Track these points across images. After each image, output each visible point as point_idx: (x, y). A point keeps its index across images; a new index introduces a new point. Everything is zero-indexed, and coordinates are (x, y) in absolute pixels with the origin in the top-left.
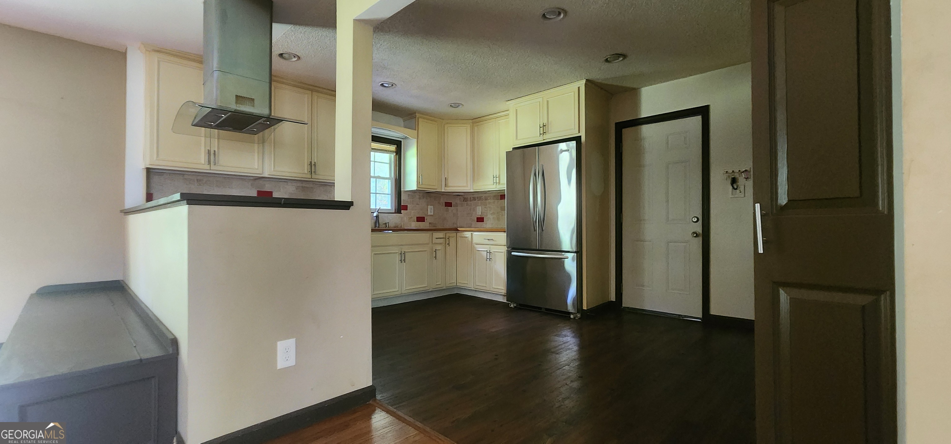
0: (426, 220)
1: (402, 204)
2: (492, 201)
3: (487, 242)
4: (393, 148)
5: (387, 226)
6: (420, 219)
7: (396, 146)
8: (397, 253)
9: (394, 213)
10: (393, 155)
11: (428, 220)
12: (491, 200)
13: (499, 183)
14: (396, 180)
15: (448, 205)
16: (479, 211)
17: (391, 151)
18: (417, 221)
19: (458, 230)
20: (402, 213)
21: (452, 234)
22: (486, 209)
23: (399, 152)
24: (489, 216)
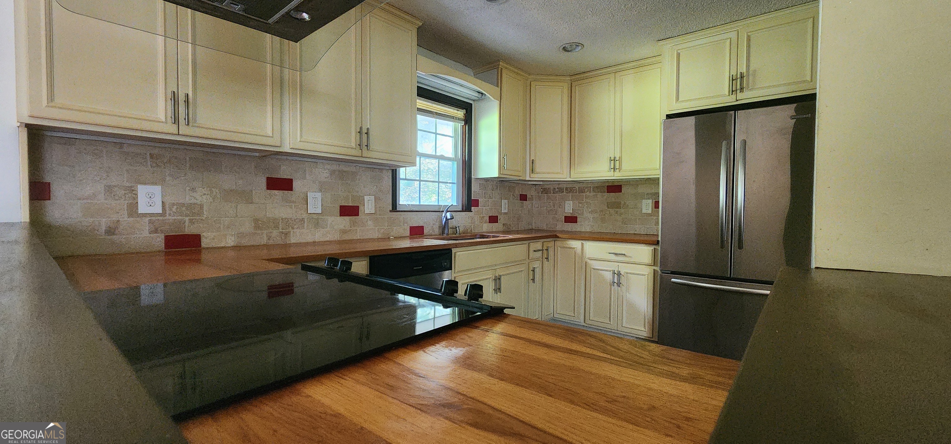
0: (500, 220)
1: (472, 198)
2: (592, 194)
3: (613, 257)
4: (460, 113)
5: (457, 232)
6: (493, 219)
7: (465, 110)
8: (489, 278)
9: (460, 211)
10: (460, 125)
11: (502, 219)
12: (590, 192)
13: (620, 169)
14: (464, 162)
15: (523, 198)
16: (569, 208)
17: (459, 119)
18: (489, 223)
19: (558, 237)
20: (472, 211)
21: (550, 243)
22: (580, 205)
23: (468, 120)
24: (586, 214)
